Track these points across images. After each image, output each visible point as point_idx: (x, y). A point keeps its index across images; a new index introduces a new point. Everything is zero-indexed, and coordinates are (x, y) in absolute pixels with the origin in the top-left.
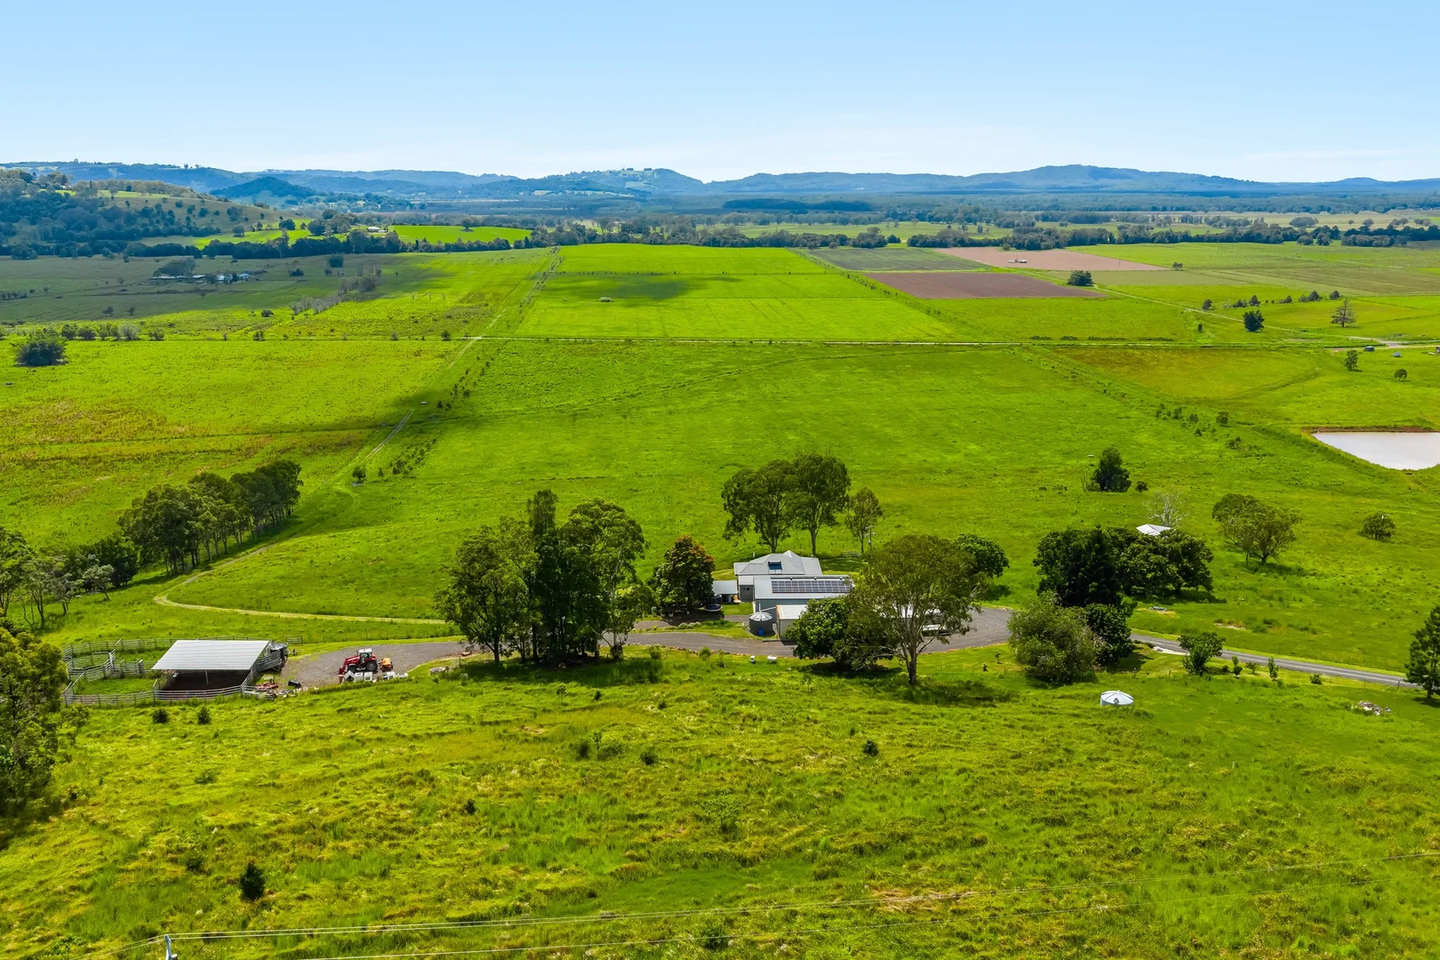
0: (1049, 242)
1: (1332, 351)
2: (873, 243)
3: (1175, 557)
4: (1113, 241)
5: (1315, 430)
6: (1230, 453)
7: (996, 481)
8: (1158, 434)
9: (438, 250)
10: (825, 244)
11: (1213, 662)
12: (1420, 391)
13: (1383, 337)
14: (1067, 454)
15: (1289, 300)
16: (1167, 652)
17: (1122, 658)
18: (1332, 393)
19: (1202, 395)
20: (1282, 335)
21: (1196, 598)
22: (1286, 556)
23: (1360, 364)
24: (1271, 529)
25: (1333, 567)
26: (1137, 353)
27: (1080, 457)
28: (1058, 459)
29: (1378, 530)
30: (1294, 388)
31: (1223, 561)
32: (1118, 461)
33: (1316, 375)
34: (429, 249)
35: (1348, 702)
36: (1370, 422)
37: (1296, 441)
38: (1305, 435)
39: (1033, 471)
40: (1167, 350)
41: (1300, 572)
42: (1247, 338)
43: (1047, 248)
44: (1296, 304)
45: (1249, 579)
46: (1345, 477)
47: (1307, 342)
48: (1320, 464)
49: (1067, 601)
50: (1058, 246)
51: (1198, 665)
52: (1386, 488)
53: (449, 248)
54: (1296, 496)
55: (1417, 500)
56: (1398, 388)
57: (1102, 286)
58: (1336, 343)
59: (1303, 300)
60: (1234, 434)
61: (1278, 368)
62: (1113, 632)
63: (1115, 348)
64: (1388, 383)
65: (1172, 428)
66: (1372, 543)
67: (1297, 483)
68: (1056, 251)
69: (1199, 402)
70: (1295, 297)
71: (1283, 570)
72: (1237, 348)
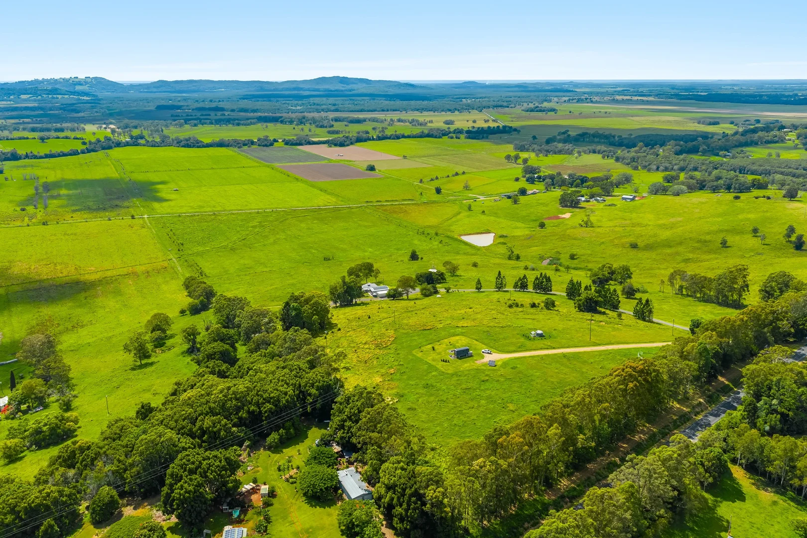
0: (347, 143)
1: (465, 201)
2: (268, 144)
3: (440, 276)
4: (373, 139)
5: (461, 235)
6: (440, 245)
7: (383, 260)
8: (419, 240)
9: (41, 157)
10: (245, 145)
11: (450, 291)
12: (488, 218)
13: (479, 195)
14: (398, 249)
15: (448, 176)
16: (443, 291)
17: (436, 292)
18: (465, 220)
19: (428, 224)
20: (448, 195)
21: (444, 283)
22: (458, 273)
23: (473, 208)
24: (454, 268)
25: (467, 274)
26: (404, 207)
27: (401, 250)
28: (396, 251)
29: (475, 265)
30: (454, 219)
31: (447, 275)
32: (415, 252)
33: (460, 213)
34: (36, 157)
35: (468, 293)
36: (475, 232)
37: (456, 240)
38: (459, 238)
39: (391, 256)
40: (413, 204)
41: (461, 276)
42: (436, 197)
43: (348, 145)
44: (451, 178)
45: (452, 278)
46: (470, 250)
47: (457, 198)
48: (463, 247)
49: (429, 284)
50: (352, 143)
51: (448, 291)
52: (478, 252)
53: (46, 156)
54: (458, 257)
55: (485, 255)
56: (483, 217)
57: (380, 171)
58: (465, 198)
59: (453, 176)
60: (440, 238)
61: (449, 210)
62: (435, 288)
63: (396, 205)
64: (480, 215)
65: (423, 238)
66: (474, 268)
67: (458, 253)
68: (351, 147)
69: (429, 227)
70: (450, 175)
71: (458, 276)
72: (434, 202)
